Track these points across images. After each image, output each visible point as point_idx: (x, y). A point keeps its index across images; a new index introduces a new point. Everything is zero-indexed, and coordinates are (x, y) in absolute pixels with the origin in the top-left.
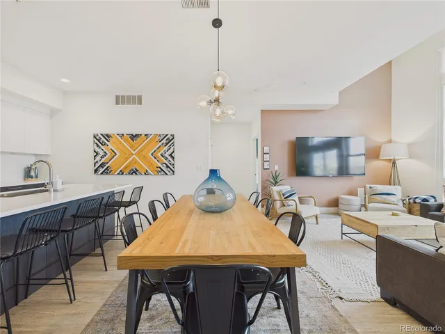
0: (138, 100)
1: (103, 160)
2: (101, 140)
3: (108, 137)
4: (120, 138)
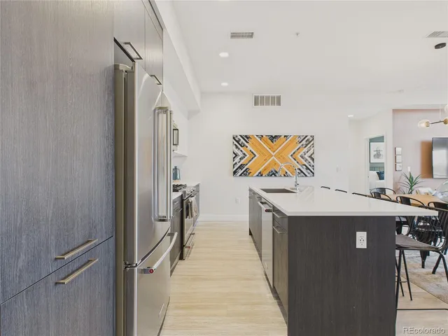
0: (277, 101)
1: (242, 162)
2: (241, 141)
3: (248, 138)
4: (259, 140)
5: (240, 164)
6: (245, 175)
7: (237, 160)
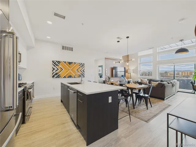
2: (56, 63)
3: (59, 62)
4: (64, 63)
5: (56, 73)
6: (58, 77)
7: (54, 71)
